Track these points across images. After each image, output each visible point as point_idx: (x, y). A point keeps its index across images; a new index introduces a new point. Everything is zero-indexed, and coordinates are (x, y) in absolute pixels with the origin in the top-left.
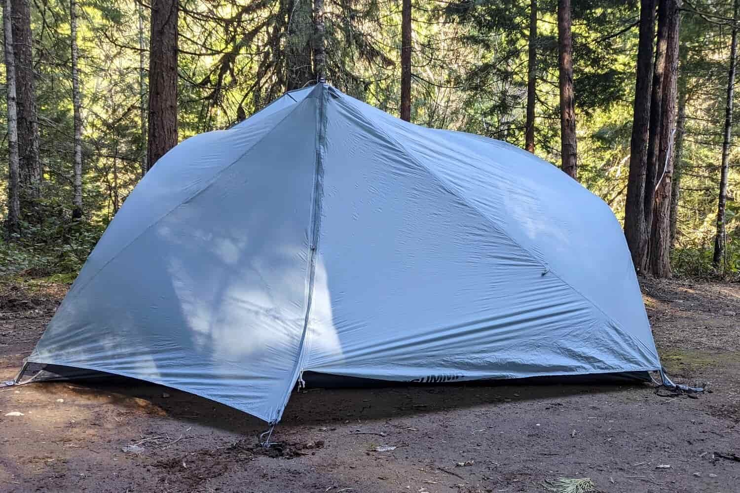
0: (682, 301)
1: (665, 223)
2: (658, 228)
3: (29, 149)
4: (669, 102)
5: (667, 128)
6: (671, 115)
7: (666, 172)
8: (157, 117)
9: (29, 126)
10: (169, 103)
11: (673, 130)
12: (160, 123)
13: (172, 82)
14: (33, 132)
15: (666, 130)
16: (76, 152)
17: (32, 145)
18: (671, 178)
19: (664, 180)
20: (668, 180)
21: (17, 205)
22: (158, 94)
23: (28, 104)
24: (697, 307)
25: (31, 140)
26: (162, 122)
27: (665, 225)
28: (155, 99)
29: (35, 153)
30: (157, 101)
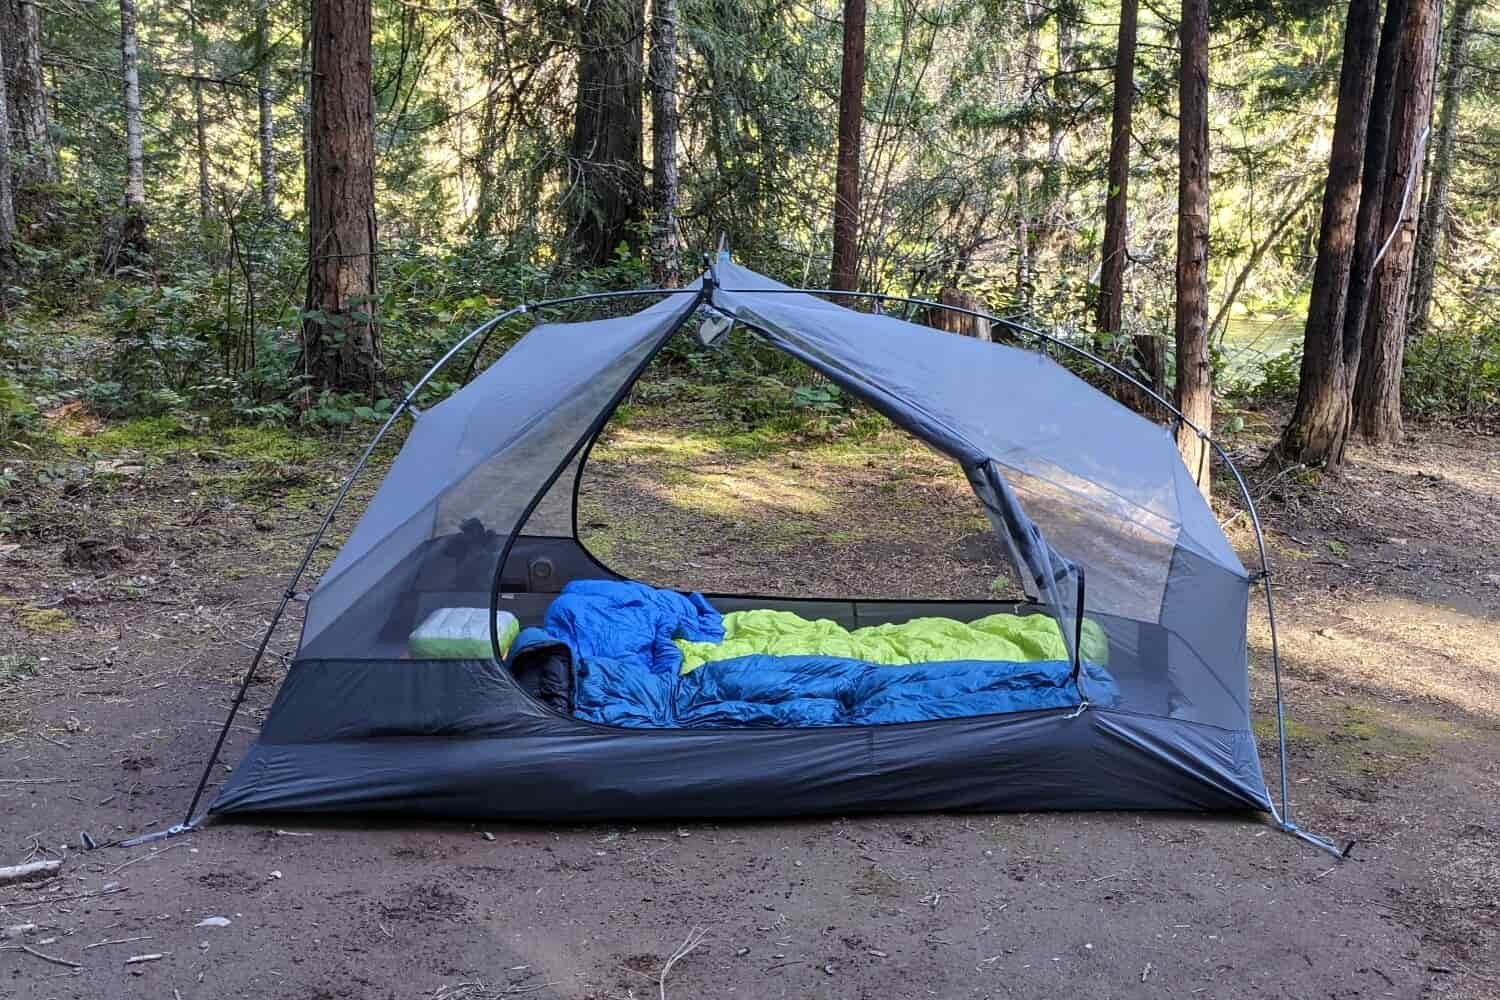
0: (1404, 542)
1: (1396, 329)
2: (1379, 339)
3: (18, 64)
4: (1419, 69)
5: (1411, 128)
6: (1422, 97)
7: (1403, 221)
8: (332, 86)
9: (17, 13)
10: (355, 56)
11: (1423, 130)
12: (337, 105)
13: (360, 9)
14: (25, 25)
15: (1408, 129)
16: (128, 84)
17: (26, 53)
18: (1413, 232)
19: (1398, 236)
20: (1407, 237)
21: (9, 207)
22: (331, 36)
24: (1432, 557)
25: (22, 43)
26: (342, 99)
27: (1393, 333)
28: (324, 46)
29: (32, 74)
30: (329, 51)
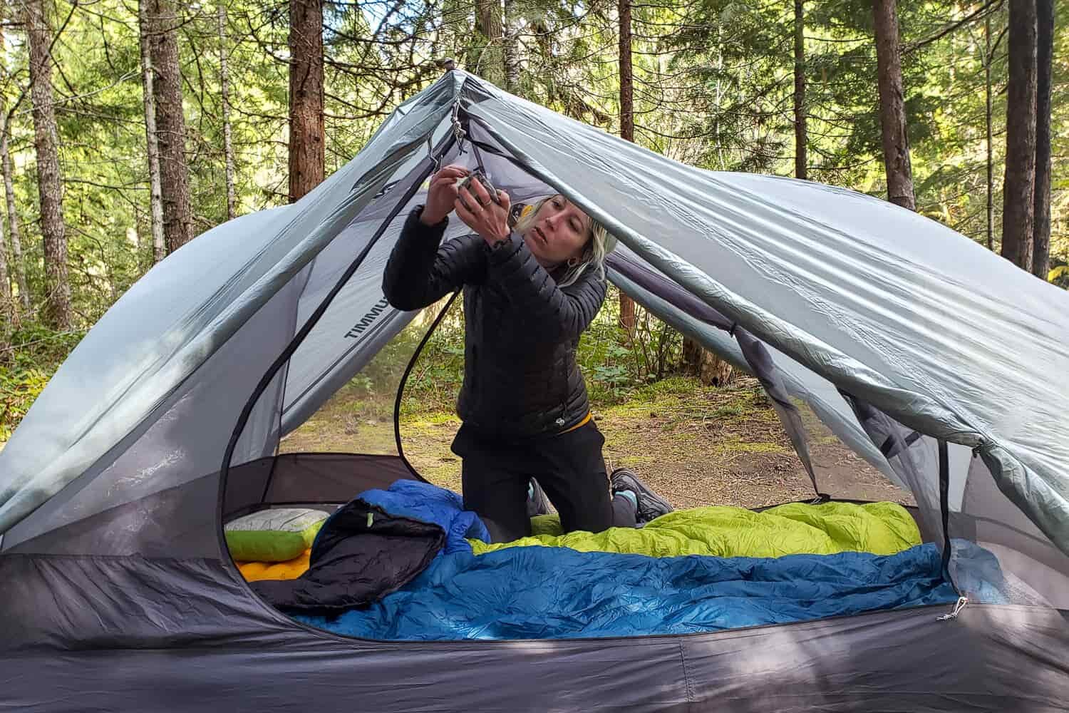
13: (317, 157)
14: (187, 235)
22: (300, 174)
23: (181, 202)
28: (295, 180)
30: (298, 183)
